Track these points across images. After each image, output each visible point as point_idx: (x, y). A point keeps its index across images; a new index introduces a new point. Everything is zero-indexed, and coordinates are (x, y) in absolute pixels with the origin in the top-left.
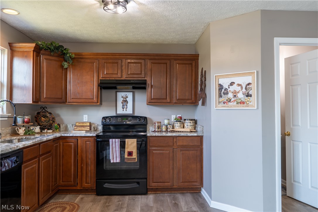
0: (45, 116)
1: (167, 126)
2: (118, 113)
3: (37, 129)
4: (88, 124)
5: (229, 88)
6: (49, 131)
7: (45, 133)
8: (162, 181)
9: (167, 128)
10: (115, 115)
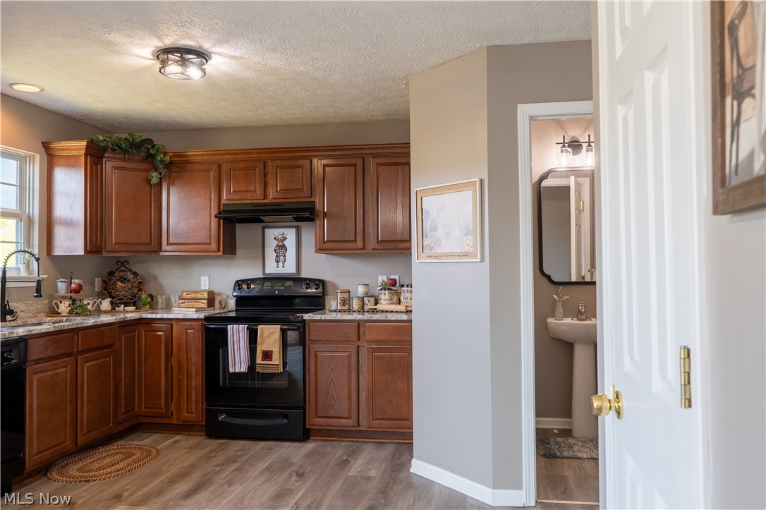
0: (125, 279)
1: (363, 298)
2: (266, 272)
3: (106, 304)
4: (206, 296)
5: (438, 216)
6: (128, 308)
7: (121, 312)
8: (334, 415)
9: (364, 304)
10: (261, 275)
